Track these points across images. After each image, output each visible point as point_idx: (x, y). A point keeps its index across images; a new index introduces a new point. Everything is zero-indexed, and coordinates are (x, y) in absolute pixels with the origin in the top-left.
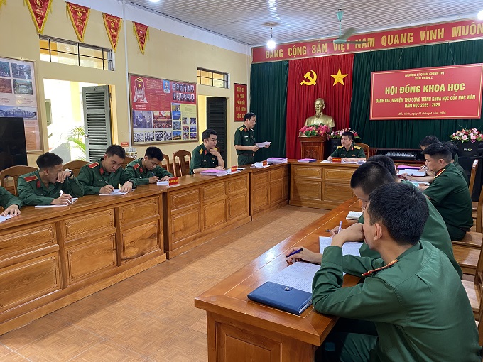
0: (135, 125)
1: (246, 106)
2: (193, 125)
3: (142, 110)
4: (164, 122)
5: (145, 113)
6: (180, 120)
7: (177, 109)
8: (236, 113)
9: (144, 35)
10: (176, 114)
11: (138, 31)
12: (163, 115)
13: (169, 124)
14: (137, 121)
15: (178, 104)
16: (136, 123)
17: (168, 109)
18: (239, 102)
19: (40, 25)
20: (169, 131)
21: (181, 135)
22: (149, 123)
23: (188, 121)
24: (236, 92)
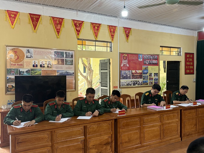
0: (121, 78)
1: (193, 65)
2: (156, 77)
3: (125, 70)
4: (138, 76)
5: (127, 72)
6: (148, 75)
7: (146, 69)
8: (186, 69)
9: (129, 33)
10: (145, 72)
11: (126, 31)
12: (138, 72)
13: (141, 77)
14: (123, 75)
15: (147, 66)
16: (122, 77)
17: (141, 69)
18: (188, 63)
19: (78, 34)
20: (141, 80)
21: (148, 82)
22: (129, 77)
23: (153, 75)
24: (186, 58)
